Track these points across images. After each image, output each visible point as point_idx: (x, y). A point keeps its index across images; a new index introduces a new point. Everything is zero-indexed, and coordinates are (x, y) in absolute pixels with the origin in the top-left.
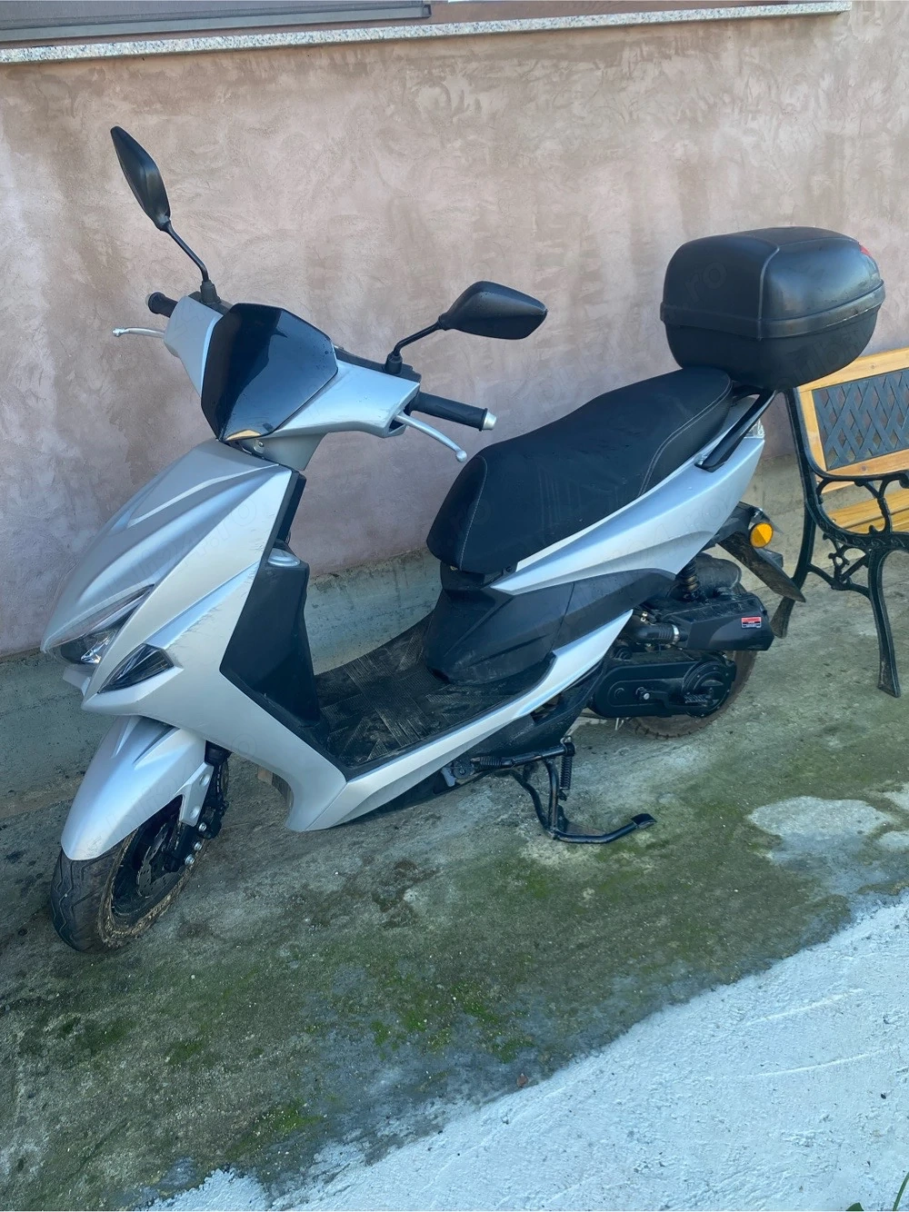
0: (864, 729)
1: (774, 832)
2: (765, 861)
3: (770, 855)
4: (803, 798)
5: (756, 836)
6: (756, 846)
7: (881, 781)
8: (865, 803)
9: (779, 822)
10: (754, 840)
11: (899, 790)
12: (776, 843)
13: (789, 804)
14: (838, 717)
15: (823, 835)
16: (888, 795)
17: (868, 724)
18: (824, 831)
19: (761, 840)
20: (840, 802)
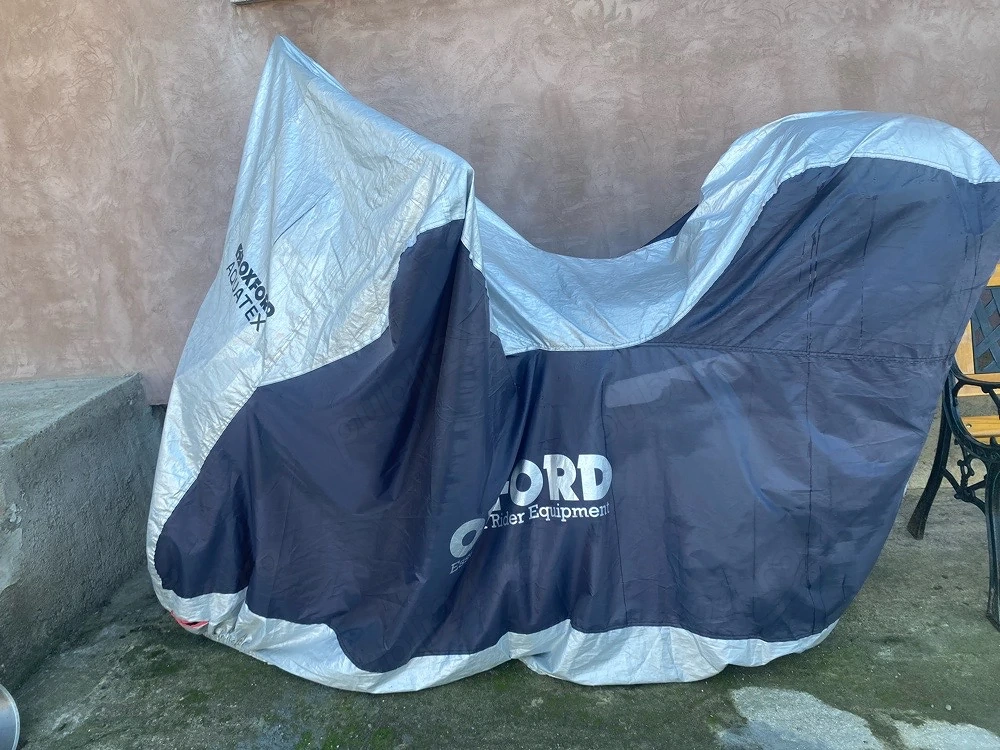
0: (931, 651)
1: (744, 714)
2: (713, 737)
3: (722, 734)
4: (804, 694)
5: (724, 711)
6: (716, 720)
7: (905, 708)
8: (866, 723)
9: (759, 706)
10: (720, 714)
11: (917, 723)
12: (739, 724)
13: (784, 693)
14: (913, 630)
15: (793, 736)
16: (898, 724)
17: (940, 648)
18: (797, 733)
19: (727, 717)
20: (839, 712)
